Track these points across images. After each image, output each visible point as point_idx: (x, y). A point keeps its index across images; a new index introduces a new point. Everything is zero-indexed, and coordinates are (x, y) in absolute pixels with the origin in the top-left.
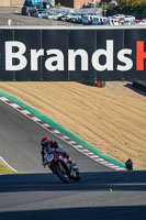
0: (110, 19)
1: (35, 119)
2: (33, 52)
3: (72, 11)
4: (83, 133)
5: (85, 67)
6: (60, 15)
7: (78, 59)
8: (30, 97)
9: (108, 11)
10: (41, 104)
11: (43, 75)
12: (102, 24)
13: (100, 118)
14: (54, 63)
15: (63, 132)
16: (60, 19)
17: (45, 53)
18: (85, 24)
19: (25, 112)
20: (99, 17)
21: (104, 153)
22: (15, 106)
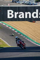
0: (37, 3)
1: (16, 32)
2: (15, 13)
3: (26, 1)
4: (29, 36)
5: (30, 17)
6: (23, 2)
7: (28, 15)
8: (14, 25)
9: (37, 1)
10: (18, 27)
11: (18, 19)
12: (35, 5)
13: (34, 31)
14: (21, 16)
15: (24, 35)
16: (23, 3)
17: (19, 13)
18: (30, 5)
19: (13, 30)
20: (34, 3)
21: (35, 41)
22: (10, 28)
